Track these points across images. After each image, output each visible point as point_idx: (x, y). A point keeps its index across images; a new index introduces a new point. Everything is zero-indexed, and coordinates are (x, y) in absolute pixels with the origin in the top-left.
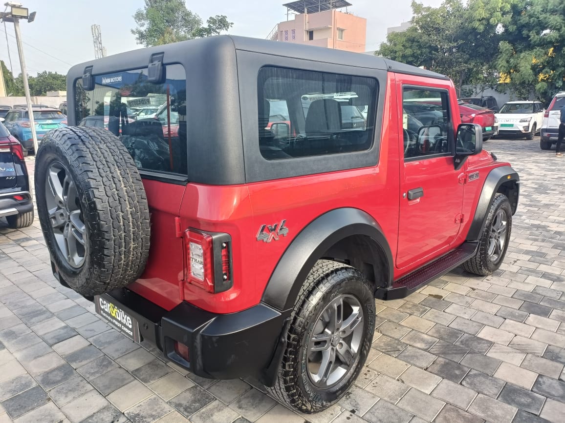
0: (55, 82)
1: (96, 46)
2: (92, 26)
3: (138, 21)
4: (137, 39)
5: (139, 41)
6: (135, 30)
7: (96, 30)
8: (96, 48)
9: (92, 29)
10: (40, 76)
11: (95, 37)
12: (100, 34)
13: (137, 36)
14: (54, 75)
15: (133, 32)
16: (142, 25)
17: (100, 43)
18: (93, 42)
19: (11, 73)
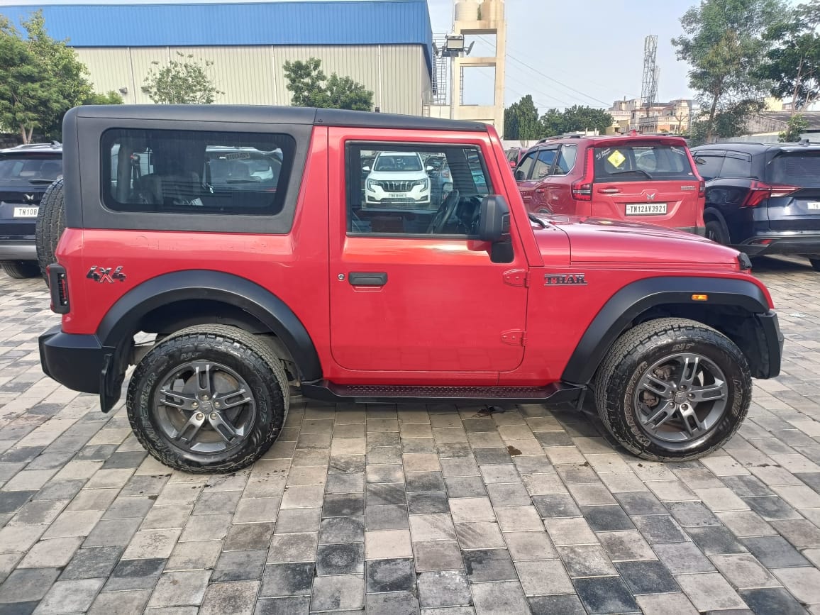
0: (585, 119)
1: (647, 65)
2: (646, 39)
3: (685, 26)
4: (678, 52)
5: (680, 56)
6: (677, 39)
7: (652, 44)
8: (646, 69)
9: (646, 41)
10: (568, 111)
11: (647, 54)
12: (656, 48)
13: (680, 48)
14: (585, 109)
15: (674, 42)
16: (693, 30)
17: (653, 62)
18: (643, 61)
19: (536, 110)
